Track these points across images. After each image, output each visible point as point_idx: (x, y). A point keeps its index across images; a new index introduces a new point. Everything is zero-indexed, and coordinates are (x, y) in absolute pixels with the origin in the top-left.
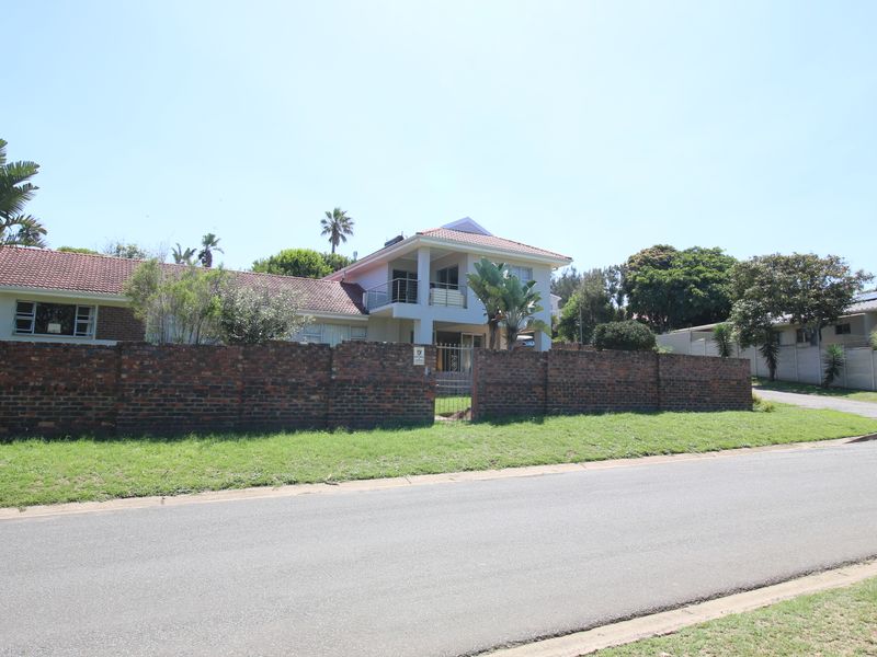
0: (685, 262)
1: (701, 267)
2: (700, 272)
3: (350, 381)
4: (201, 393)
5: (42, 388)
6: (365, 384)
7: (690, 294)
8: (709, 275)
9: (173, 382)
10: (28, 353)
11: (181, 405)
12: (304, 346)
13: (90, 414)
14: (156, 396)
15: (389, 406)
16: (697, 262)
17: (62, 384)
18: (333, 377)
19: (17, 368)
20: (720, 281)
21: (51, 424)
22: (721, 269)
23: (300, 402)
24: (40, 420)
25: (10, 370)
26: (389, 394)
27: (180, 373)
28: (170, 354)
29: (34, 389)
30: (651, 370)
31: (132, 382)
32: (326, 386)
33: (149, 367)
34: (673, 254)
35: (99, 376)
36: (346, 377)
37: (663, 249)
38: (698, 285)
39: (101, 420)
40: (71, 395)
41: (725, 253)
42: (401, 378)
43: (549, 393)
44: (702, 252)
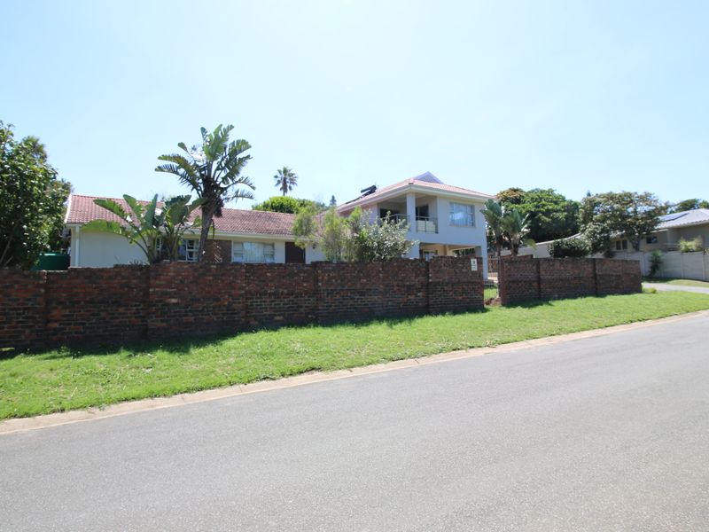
0: (532, 199)
1: (543, 202)
2: (544, 205)
3: (439, 282)
4: (362, 294)
5: (273, 294)
6: (448, 284)
7: (539, 220)
8: (550, 207)
9: (346, 287)
10: (264, 271)
11: (351, 302)
12: (411, 261)
13: (302, 310)
14: (338, 297)
15: (460, 298)
16: (541, 199)
17: (285, 291)
18: (430, 280)
19: (260, 281)
20: (557, 211)
21: (281, 318)
22: (556, 203)
23: (412, 297)
24: (275, 315)
25: (256, 282)
26: (460, 290)
27: (349, 281)
28: (343, 269)
29: (270, 295)
30: (590, 270)
31: (324, 288)
32: (427, 286)
33: (334, 277)
34: (523, 194)
35: (305, 285)
36: (437, 280)
37: (515, 190)
38: (544, 214)
39: (309, 313)
40: (291, 298)
41: (556, 193)
42: (465, 280)
43: (542, 286)
44: (542, 192)
